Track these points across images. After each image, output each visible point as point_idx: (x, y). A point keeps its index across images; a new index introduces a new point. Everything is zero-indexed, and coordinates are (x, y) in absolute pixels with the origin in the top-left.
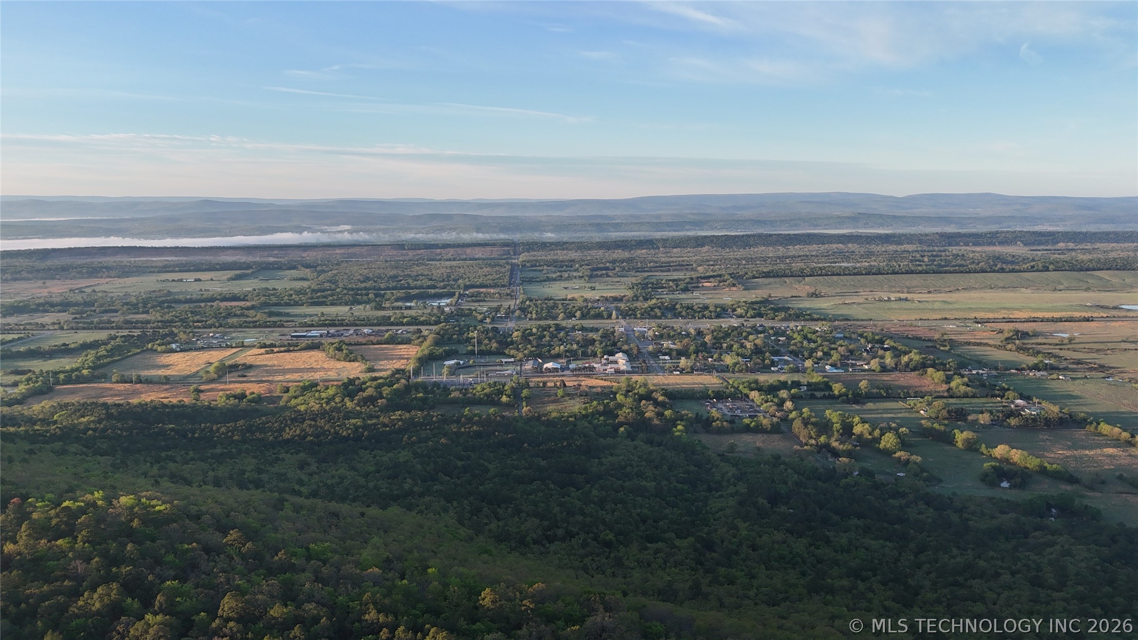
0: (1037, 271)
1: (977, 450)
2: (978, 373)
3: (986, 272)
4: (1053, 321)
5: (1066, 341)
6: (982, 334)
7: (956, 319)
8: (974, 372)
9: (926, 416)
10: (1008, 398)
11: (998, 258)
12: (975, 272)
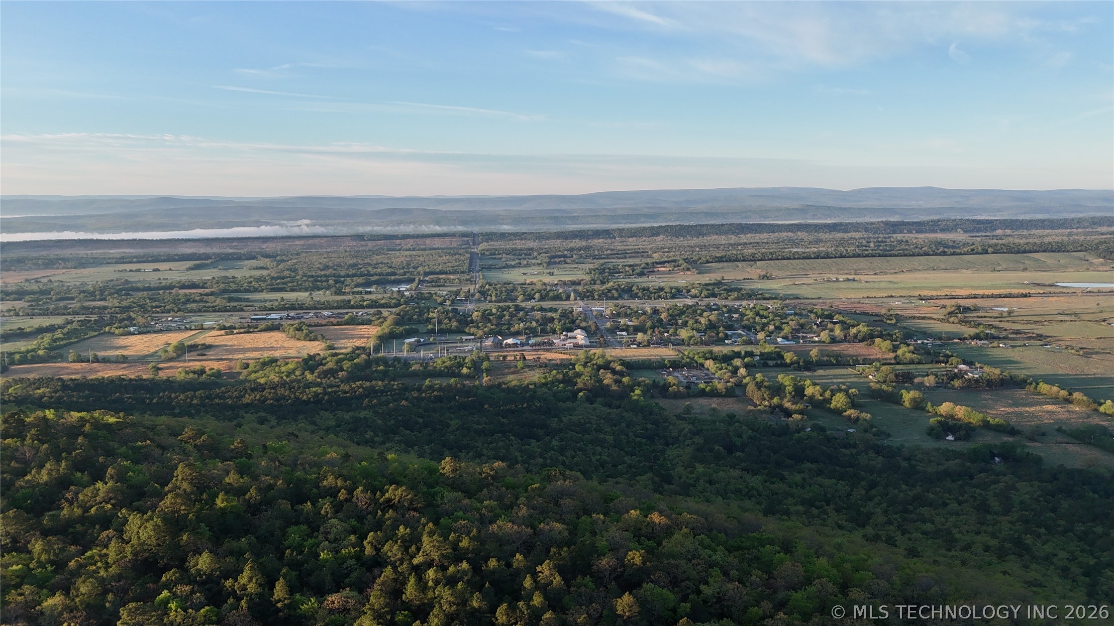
0: (977, 253)
1: (923, 409)
2: (923, 343)
3: (929, 255)
4: (992, 297)
5: (1005, 315)
6: (926, 309)
7: (901, 296)
8: (919, 342)
9: (874, 380)
10: (952, 364)
11: (940, 243)
12: (918, 255)
